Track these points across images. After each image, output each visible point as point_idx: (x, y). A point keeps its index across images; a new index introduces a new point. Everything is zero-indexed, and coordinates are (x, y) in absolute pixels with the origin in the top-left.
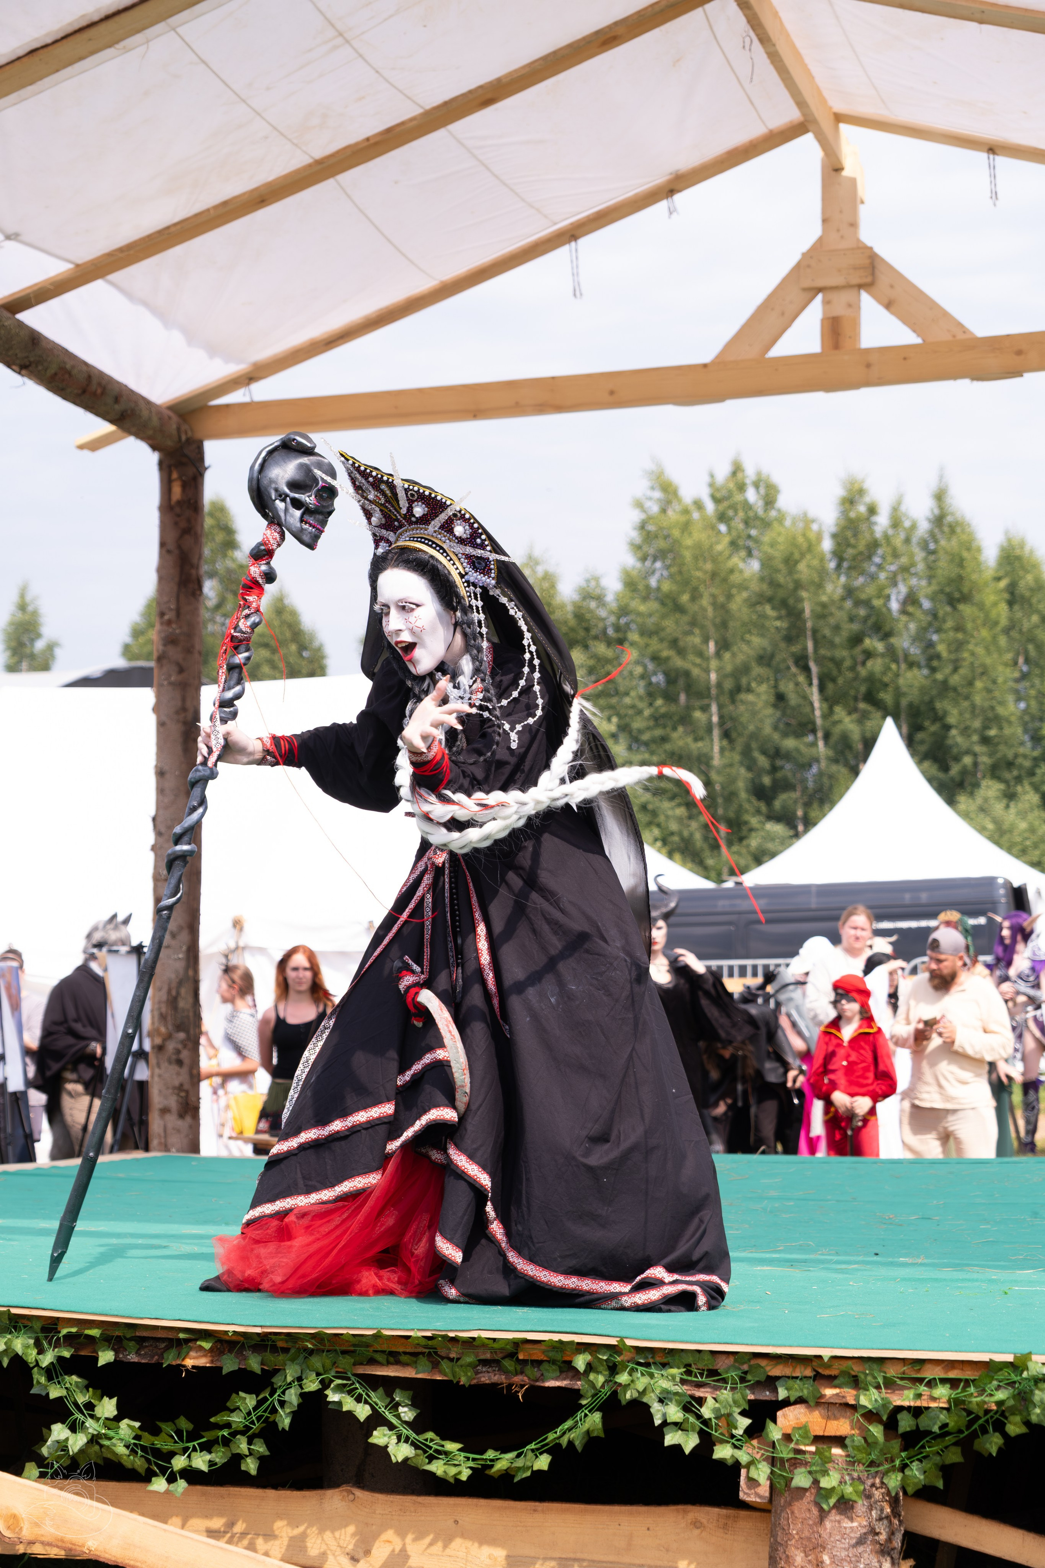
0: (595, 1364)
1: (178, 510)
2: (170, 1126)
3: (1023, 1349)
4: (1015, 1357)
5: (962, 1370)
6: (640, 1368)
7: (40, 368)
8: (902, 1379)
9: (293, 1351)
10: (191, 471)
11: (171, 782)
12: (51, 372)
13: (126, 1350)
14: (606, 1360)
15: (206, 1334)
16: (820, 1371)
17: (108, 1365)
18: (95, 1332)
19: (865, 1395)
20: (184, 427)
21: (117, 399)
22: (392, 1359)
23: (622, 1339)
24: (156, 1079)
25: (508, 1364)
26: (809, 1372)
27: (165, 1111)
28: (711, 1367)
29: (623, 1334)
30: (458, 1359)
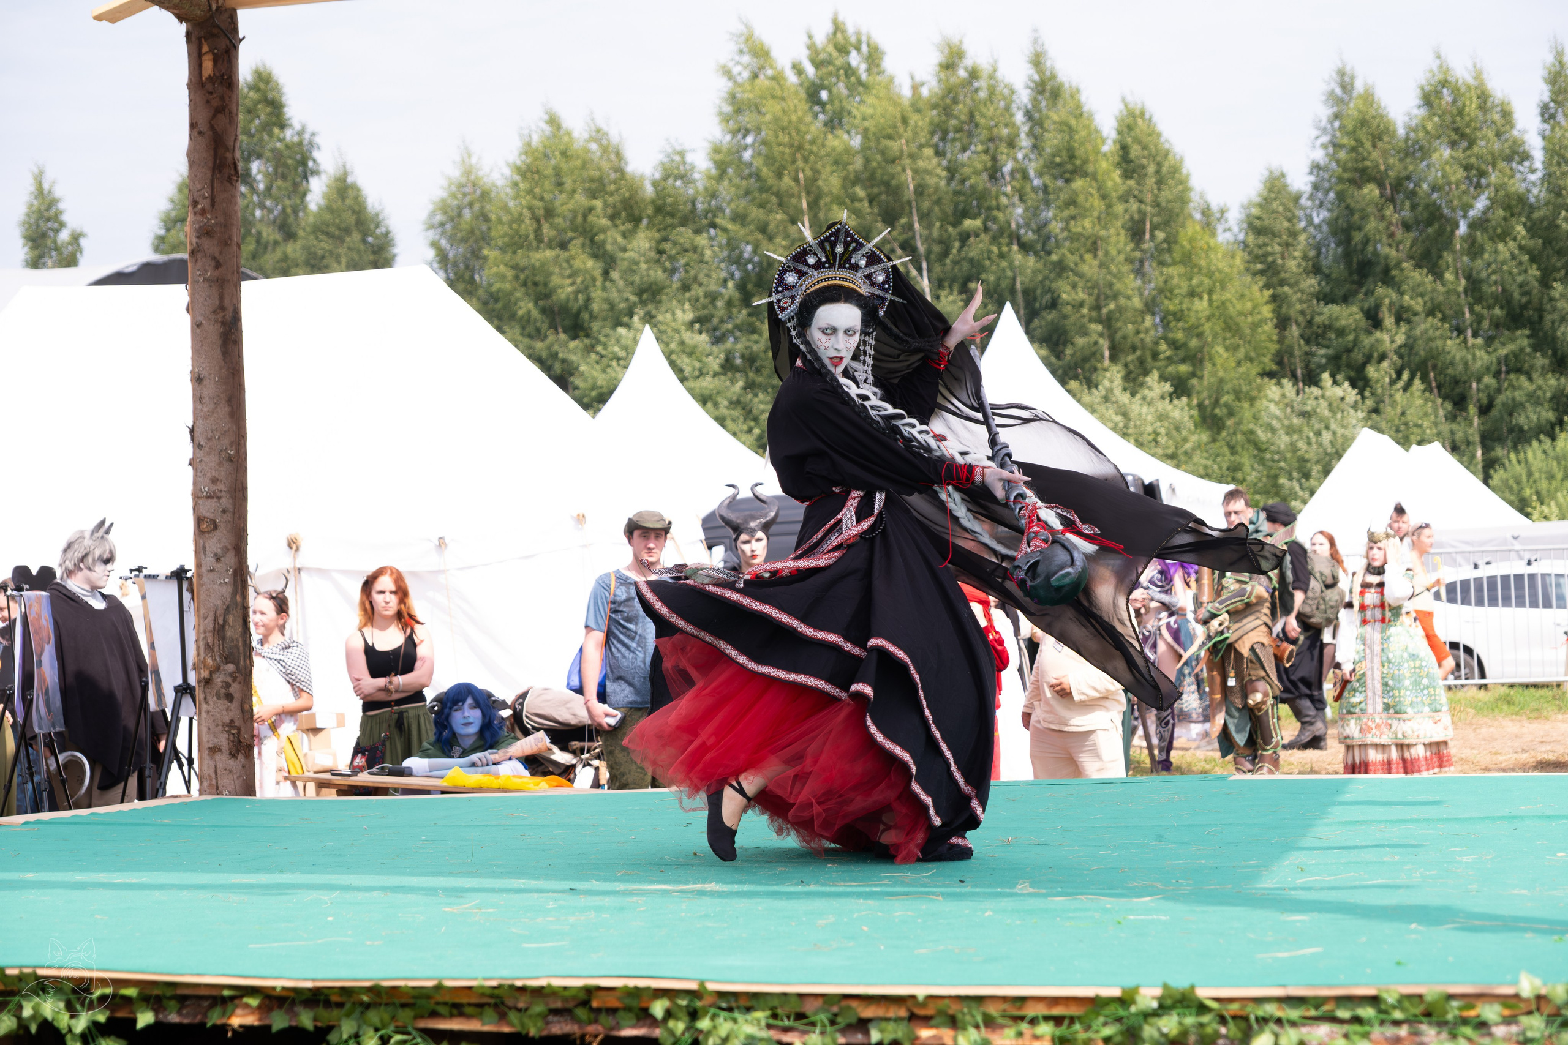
0: (675, 1010)
1: (209, 87)
2: (220, 766)
3: (1130, 983)
4: (1124, 991)
5: (1066, 1007)
6: (723, 1014)
8: (1003, 1017)
9: (348, 1006)
10: (223, 43)
11: (209, 389)
13: (165, 1009)
14: (687, 1006)
15: (252, 991)
16: (914, 1011)
17: (148, 1028)
18: (131, 992)
19: (964, 1035)
22: (455, 1011)
23: (702, 984)
24: (204, 715)
25: (582, 1013)
26: (903, 1013)
27: (214, 750)
28: (798, 1010)
29: (703, 977)
30: (526, 1009)
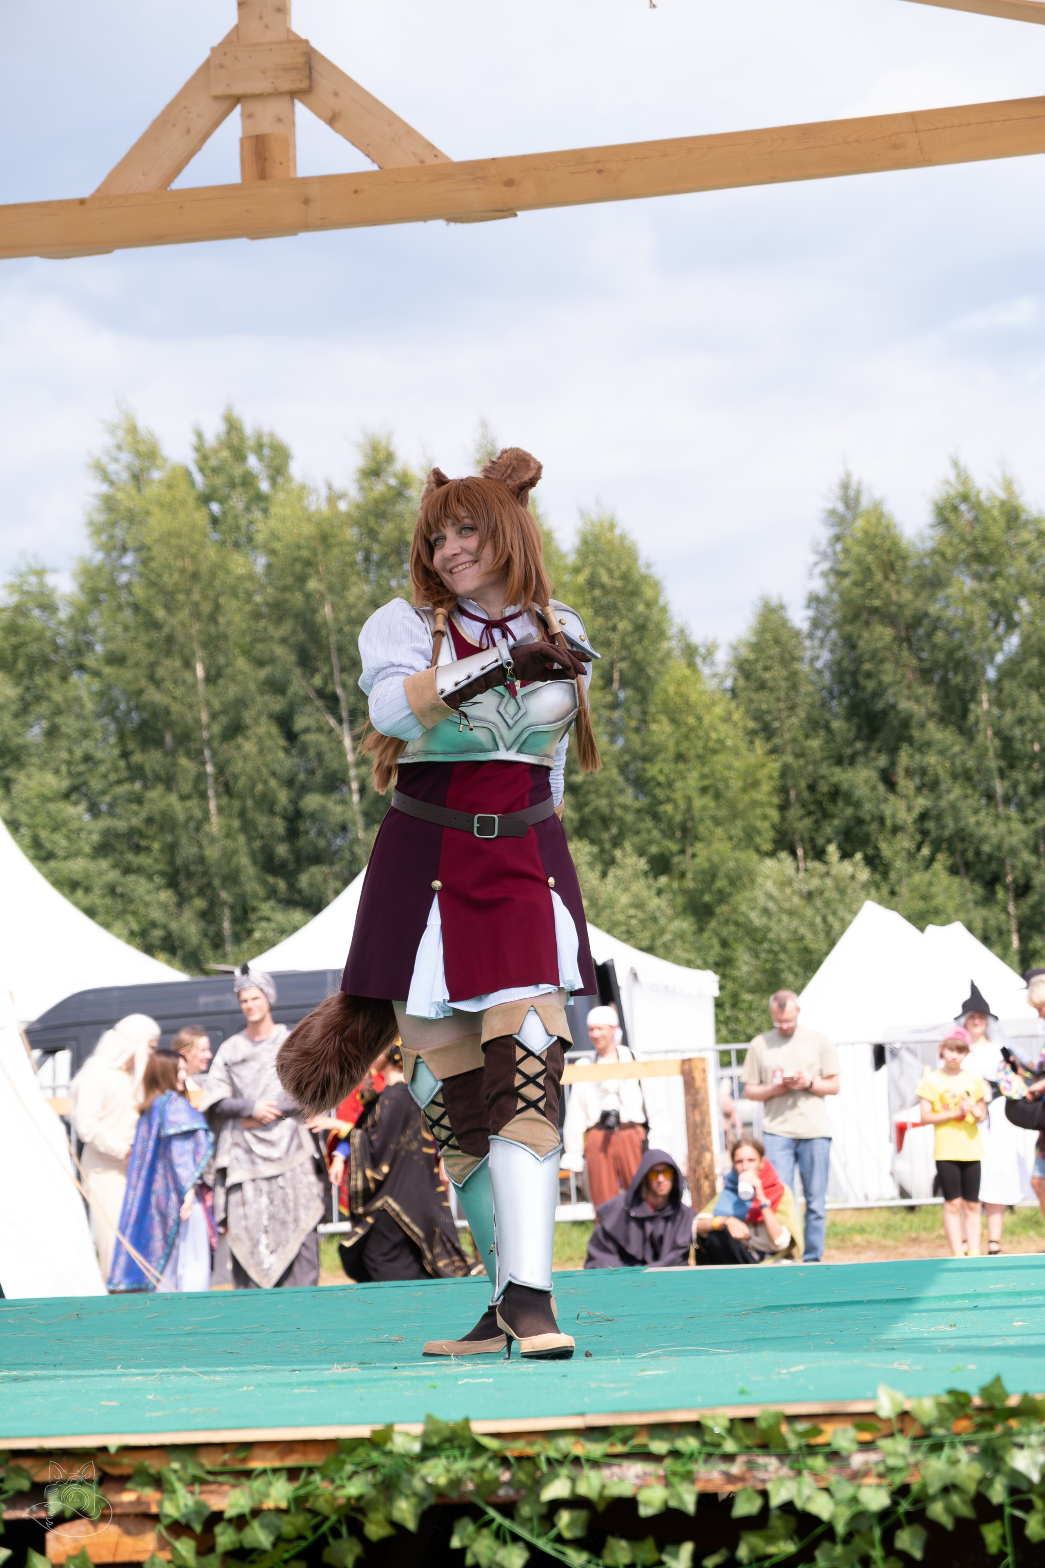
3: (382, 1418)
4: (376, 1428)
5: (304, 1453)
8: (222, 1473)
16: (108, 1470)
19: (171, 1500)
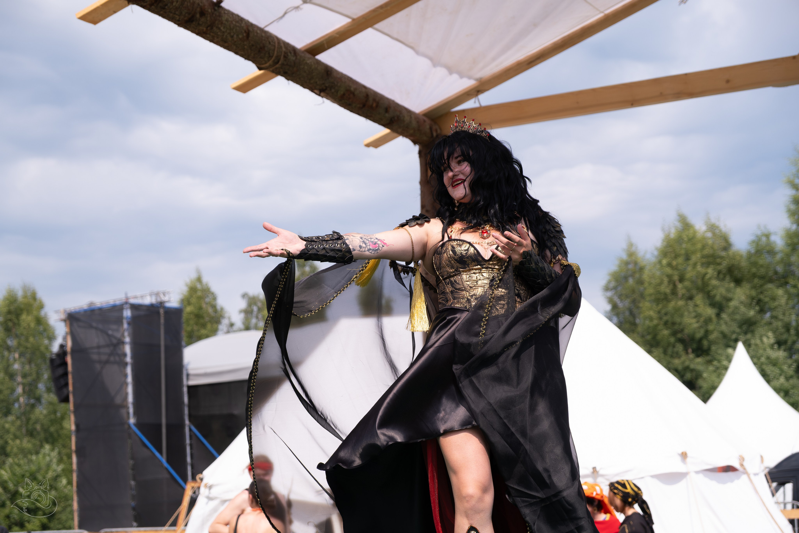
7: (333, 90)
12: (341, 93)
20: (435, 127)
21: (387, 110)
